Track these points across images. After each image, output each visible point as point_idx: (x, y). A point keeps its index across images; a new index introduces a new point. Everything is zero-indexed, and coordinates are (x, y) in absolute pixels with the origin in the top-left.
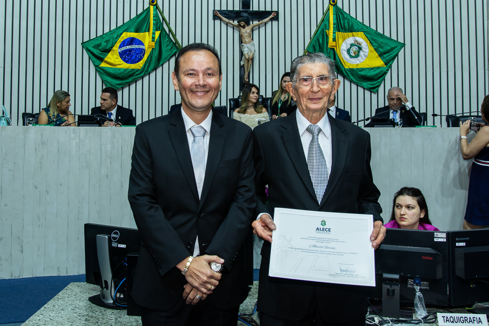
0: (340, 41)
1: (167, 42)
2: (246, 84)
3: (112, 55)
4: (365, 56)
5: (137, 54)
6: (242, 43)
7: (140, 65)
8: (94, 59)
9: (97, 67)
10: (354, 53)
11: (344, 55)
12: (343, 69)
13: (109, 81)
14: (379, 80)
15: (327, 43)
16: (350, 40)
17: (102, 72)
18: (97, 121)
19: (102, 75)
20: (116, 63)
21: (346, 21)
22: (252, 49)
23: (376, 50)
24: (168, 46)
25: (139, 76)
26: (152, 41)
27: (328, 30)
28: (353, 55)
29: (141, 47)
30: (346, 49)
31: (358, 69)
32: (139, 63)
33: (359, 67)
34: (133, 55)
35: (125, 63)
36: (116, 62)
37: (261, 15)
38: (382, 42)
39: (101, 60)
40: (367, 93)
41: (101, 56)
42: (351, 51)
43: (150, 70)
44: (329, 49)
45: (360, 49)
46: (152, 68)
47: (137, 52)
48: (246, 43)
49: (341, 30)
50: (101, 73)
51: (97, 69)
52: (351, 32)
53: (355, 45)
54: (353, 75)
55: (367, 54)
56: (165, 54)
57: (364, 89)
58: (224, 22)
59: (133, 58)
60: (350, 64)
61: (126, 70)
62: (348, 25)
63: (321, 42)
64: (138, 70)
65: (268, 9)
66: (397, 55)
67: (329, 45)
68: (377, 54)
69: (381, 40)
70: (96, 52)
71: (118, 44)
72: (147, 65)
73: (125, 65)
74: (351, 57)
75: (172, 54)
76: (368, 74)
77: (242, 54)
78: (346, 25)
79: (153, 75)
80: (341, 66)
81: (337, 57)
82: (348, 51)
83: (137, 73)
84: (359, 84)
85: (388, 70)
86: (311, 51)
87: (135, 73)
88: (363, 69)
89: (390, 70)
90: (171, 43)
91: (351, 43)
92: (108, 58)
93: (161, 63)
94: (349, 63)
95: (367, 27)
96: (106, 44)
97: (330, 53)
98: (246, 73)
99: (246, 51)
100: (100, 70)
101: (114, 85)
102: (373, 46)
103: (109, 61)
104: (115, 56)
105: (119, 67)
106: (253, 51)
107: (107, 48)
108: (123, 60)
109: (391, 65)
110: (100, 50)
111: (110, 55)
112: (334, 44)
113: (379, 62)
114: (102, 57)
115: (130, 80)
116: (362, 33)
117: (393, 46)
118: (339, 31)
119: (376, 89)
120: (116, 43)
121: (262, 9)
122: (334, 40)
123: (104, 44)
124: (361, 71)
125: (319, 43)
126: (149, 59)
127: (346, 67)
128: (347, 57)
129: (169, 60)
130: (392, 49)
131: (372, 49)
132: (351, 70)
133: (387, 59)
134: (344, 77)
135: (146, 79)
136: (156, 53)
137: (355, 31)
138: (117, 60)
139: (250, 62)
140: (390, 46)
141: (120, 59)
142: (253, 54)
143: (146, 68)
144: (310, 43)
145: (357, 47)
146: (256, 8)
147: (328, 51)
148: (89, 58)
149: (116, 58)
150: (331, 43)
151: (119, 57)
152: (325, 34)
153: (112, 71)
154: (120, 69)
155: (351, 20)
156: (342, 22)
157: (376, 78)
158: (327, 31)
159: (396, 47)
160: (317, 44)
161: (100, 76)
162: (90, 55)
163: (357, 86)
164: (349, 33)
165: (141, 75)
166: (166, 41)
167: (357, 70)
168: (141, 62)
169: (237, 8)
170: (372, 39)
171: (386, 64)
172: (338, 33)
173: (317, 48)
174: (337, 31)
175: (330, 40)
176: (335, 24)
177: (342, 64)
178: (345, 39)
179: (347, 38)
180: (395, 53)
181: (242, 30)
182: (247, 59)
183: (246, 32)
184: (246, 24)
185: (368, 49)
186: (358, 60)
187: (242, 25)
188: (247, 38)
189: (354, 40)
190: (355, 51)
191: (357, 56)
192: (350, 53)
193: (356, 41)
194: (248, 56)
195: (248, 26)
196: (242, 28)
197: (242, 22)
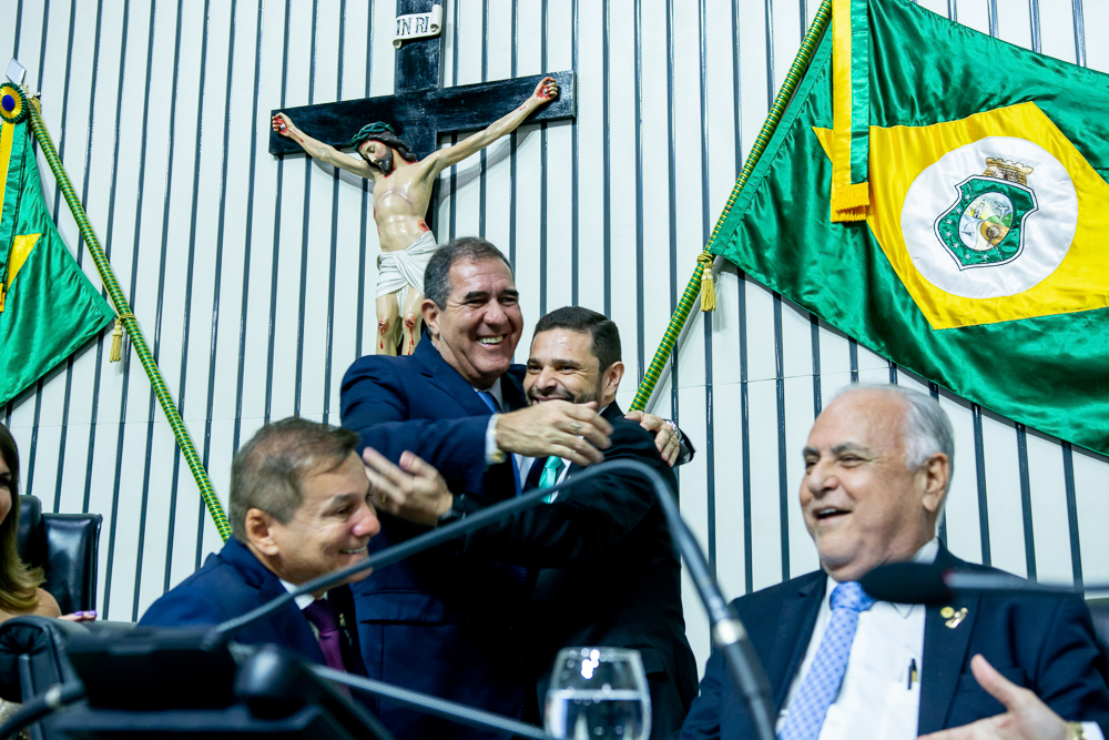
0: (900, 175)
4: (1056, 242)
10: (989, 235)
11: (922, 256)
12: (918, 335)
15: (824, 199)
16: (959, 163)
21: (930, 60)
27: (829, 125)
28: (979, 243)
30: (931, 217)
31: (1014, 326)
37: (483, 103)
42: (967, 223)
44: (836, 231)
45: (1022, 202)
49: (902, 113)
52: (964, 111)
53: (993, 189)
54: (983, 365)
55: (1069, 227)
57: (1067, 446)
58: (322, 164)
60: (964, 304)
62: (946, 78)
63: (787, 197)
65: (529, 67)
67: (836, 206)
74: (968, 257)
76: (1081, 353)
78: (932, 79)
80: (906, 317)
81: (880, 272)
82: (949, 229)
84: (1027, 420)
86: (731, 253)
88: (1047, 326)
91: (962, 177)
94: (960, 295)
95: (1060, 67)
97: (839, 255)
112: (859, 195)
116: (1033, 106)
118: (892, 121)
121: (499, 72)
122: (861, 171)
124: (1033, 338)
125: (778, 204)
127: (935, 324)
128: (943, 259)
132: (975, 340)
134: (937, 385)
137: (987, 105)
145: (1002, 198)
146: (470, 75)
147: (832, 243)
150: (844, 194)
152: (809, 149)
155: (954, 47)
156: (907, 69)
158: (821, 132)
160: (768, 211)
163: (1022, 429)
164: (952, 125)
167: (1011, 335)
169: (385, 84)
172: (882, 138)
173: (769, 230)
174: (880, 124)
175: (836, 176)
176: (861, 86)
177: (915, 307)
178: (926, 161)
179: (941, 153)
181: (380, 182)
182: (383, 328)
183: (395, 192)
184: (395, 152)
185: (1074, 199)
186: (1016, 270)
187: (372, 158)
188: (398, 222)
189: (984, 157)
190: (990, 219)
191: (1005, 249)
192: (958, 238)
193: (994, 161)
194: (396, 309)
195: (410, 160)
196: (379, 176)
197: (370, 144)
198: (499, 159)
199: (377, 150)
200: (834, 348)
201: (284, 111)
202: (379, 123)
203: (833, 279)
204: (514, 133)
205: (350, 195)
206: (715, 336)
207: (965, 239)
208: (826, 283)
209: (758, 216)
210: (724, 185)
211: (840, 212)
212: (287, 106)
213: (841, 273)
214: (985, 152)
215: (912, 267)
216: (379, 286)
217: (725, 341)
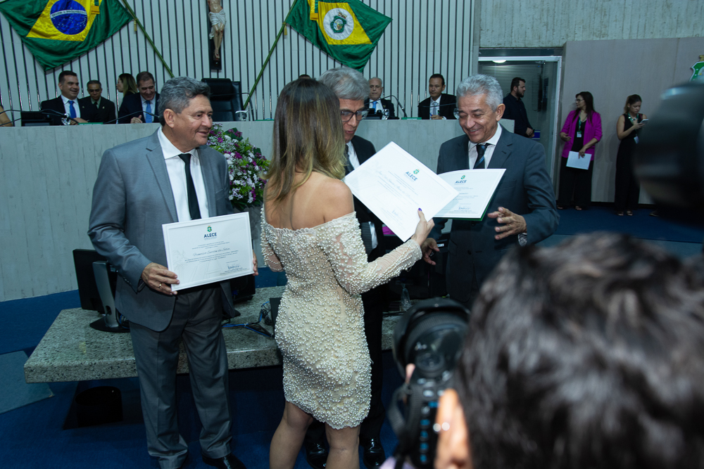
0: (323, 13)
1: (115, 6)
2: (217, 61)
3: (43, 23)
4: (350, 31)
5: (77, 22)
6: (210, 11)
7: (82, 36)
8: (18, 27)
9: (23, 38)
10: (339, 27)
11: (327, 30)
12: (326, 46)
13: (43, 57)
14: (364, 59)
15: (309, 14)
16: (334, 12)
17: (31, 44)
18: (47, 119)
19: (32, 49)
20: (49, 33)
22: (223, 18)
23: (361, 24)
24: (116, 11)
25: (83, 50)
26: (96, 5)
28: (337, 29)
29: (81, 12)
30: (329, 23)
31: (342, 46)
32: (80, 33)
33: (343, 44)
34: (70, 24)
35: (62, 34)
36: (49, 31)
38: (368, 16)
39: (29, 28)
41: (26, 22)
42: (335, 25)
43: (96, 43)
44: (311, 22)
45: (345, 22)
46: (99, 41)
47: (76, 19)
48: (214, 11)
50: (30, 46)
51: (24, 41)
52: (336, 2)
53: (340, 18)
54: (336, 52)
55: (352, 29)
56: (113, 23)
59: (72, 27)
60: (334, 40)
61: (64, 42)
63: (301, 13)
64: (81, 43)
66: (384, 31)
67: (311, 17)
68: (362, 30)
69: (367, 13)
70: (20, 18)
71: (49, 8)
72: (92, 37)
73: (62, 36)
74: (335, 31)
75: (123, 23)
77: (210, 25)
79: (100, 49)
80: (324, 42)
81: (319, 31)
82: (332, 24)
83: (79, 47)
84: (343, 62)
85: (374, 48)
86: (290, 23)
87: (76, 46)
88: (348, 46)
89: (376, 48)
90: (121, 9)
91: (334, 15)
92: (38, 27)
93: (110, 34)
94: (333, 38)
96: (30, 7)
97: (311, 27)
98: (217, 49)
99: (215, 21)
100: (27, 42)
101: (50, 62)
102: (359, 20)
103: (39, 29)
104: (47, 24)
105: (53, 38)
106: (224, 22)
107: (34, 12)
108: (58, 29)
109: (377, 42)
110: (24, 15)
111: (38, 22)
112: (316, 16)
113: (364, 39)
114: (29, 24)
115: (71, 55)
116: (347, 4)
117: (379, 21)
118: (322, 1)
120: (45, 5)
122: (316, 10)
123: (28, 7)
124: (345, 48)
125: (299, 14)
126: (94, 28)
127: (330, 43)
128: (331, 31)
129: (120, 30)
130: (378, 24)
131: (358, 23)
132: (335, 47)
133: (373, 35)
134: (328, 54)
135: (92, 54)
136: (103, 21)
137: (339, 2)
138: (50, 29)
139: (221, 34)
140: (376, 21)
141: (54, 28)
142: (224, 26)
143: (90, 41)
144: (290, 13)
145: (341, 20)
147: (310, 24)
148: (11, 26)
149: (49, 26)
150: (313, 14)
151: (52, 25)
152: (306, 4)
153: (45, 44)
154: (55, 41)
157: (361, 56)
159: (383, 22)
160: (297, 15)
161: (29, 50)
162: (11, 21)
164: (333, 4)
165: (86, 49)
166: (113, 5)
168: (83, 32)
170: (357, 11)
171: (372, 41)
172: (321, 3)
173: (297, 20)
175: (311, 10)
177: (325, 39)
178: (328, 10)
179: (331, 9)
180: (382, 29)
185: (353, 23)
186: (343, 35)
188: (216, 6)
189: (338, 12)
190: (339, 24)
191: (341, 30)
193: (340, 13)
194: (219, 28)
200: (309, 45)
206: (285, 40)
207: (334, 27)
208: (308, 32)
209: (295, 17)
213: (311, 31)
215: (325, 31)
217: (287, 41)
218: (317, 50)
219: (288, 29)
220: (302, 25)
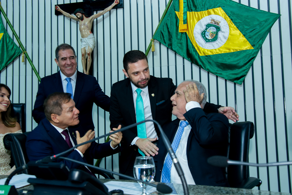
0: (193, 22)
4: (225, 38)
10: (212, 36)
11: (198, 41)
12: (197, 58)
15: (177, 27)
16: (205, 20)
23: (239, 28)
27: (178, 11)
28: (209, 38)
30: (200, 32)
38: (247, 16)
40: (230, 85)
42: (207, 33)
44: (180, 34)
45: (218, 29)
49: (194, 9)
52: (207, 9)
53: (212, 26)
54: (210, 64)
55: (227, 35)
57: (225, 80)
58: (67, 17)
60: (206, 50)
63: (170, 27)
66: (269, 31)
69: (245, 14)
74: (207, 40)
76: (229, 61)
80: (194, 54)
81: (189, 44)
82: (203, 34)
84: (219, 75)
85: (257, 53)
86: (158, 39)
89: (259, 54)
91: (206, 23)
97: (180, 39)
109: (261, 45)
112: (185, 27)
116: (220, 8)
117: (262, 20)
118: (192, 11)
119: (242, 79)
122: (185, 21)
124: (220, 58)
125: (168, 28)
127: (200, 55)
128: (202, 41)
130: (262, 24)
131: (234, 27)
132: (208, 57)
133: (255, 38)
134: (200, 67)
140: (258, 20)
144: (157, 29)
145: (214, 28)
147: (179, 37)
150: (182, 27)
152: (174, 16)
157: (242, 64)
158: (177, 12)
160: (166, 29)
163: (217, 76)
164: (204, 12)
167: (216, 57)
171: (254, 45)
172: (190, 14)
173: (166, 34)
174: (189, 11)
175: (180, 22)
176: (185, 2)
177: (196, 51)
178: (199, 19)
179: (202, 18)
180: (267, 29)
181: (81, 22)
182: (83, 55)
183: (84, 24)
184: (84, 16)
185: (228, 29)
186: (217, 43)
187: (79, 17)
188: (85, 31)
189: (211, 19)
190: (212, 32)
191: (215, 38)
192: (205, 37)
193: (213, 20)
194: (85, 51)
195: (87, 17)
196: (80, 21)
197: (78, 13)
198: (107, 17)
199: (79, 15)
200: (180, 59)
201: (58, 5)
202: (80, 9)
203: (179, 45)
204: (110, 11)
205: (74, 24)
206: (154, 56)
207: (206, 36)
208: (178, 45)
209: (164, 31)
210: (156, 24)
211: (181, 30)
212: (59, 4)
213: (181, 43)
214: (211, 18)
215: (196, 42)
216: (81, 46)
217: (157, 58)
218: (188, 63)
219: (157, 45)
220: (170, 40)
